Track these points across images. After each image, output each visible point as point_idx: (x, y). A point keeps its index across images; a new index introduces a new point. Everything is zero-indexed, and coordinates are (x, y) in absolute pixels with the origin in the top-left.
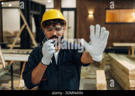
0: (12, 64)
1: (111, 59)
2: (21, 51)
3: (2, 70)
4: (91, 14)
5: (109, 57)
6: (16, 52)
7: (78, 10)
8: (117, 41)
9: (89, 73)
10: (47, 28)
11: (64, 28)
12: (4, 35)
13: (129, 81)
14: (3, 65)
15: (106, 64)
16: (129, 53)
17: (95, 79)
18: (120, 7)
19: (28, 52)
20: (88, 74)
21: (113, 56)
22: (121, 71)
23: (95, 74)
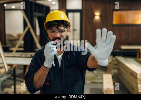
0: (15, 68)
1: (119, 63)
2: (24, 54)
3: (4, 74)
4: (97, 16)
5: (117, 60)
6: (19, 55)
7: (84, 12)
8: (125, 44)
9: (96, 77)
10: (50, 30)
11: (68, 30)
12: (7, 38)
13: (137, 86)
14: (5, 69)
15: (114, 68)
16: (138, 56)
17: (102, 83)
18: (127, 8)
19: (31, 55)
20: (94, 79)
21: (121, 59)
22: (129, 75)
23: (102, 79)
